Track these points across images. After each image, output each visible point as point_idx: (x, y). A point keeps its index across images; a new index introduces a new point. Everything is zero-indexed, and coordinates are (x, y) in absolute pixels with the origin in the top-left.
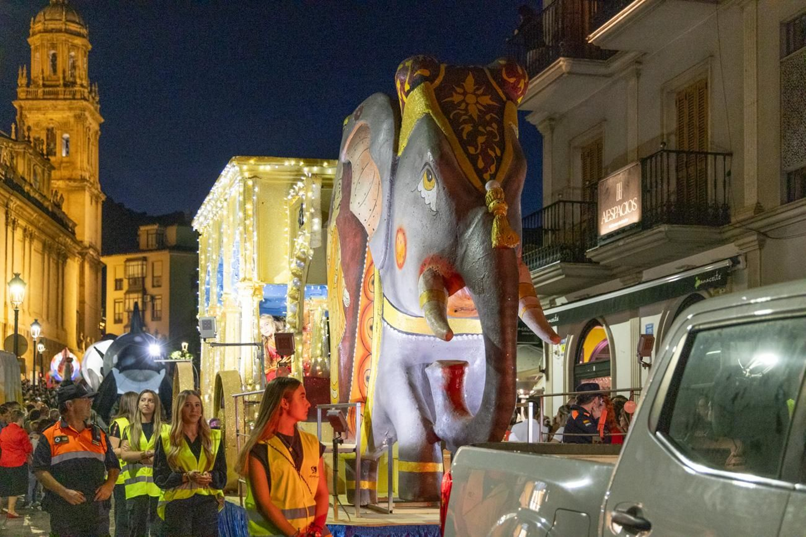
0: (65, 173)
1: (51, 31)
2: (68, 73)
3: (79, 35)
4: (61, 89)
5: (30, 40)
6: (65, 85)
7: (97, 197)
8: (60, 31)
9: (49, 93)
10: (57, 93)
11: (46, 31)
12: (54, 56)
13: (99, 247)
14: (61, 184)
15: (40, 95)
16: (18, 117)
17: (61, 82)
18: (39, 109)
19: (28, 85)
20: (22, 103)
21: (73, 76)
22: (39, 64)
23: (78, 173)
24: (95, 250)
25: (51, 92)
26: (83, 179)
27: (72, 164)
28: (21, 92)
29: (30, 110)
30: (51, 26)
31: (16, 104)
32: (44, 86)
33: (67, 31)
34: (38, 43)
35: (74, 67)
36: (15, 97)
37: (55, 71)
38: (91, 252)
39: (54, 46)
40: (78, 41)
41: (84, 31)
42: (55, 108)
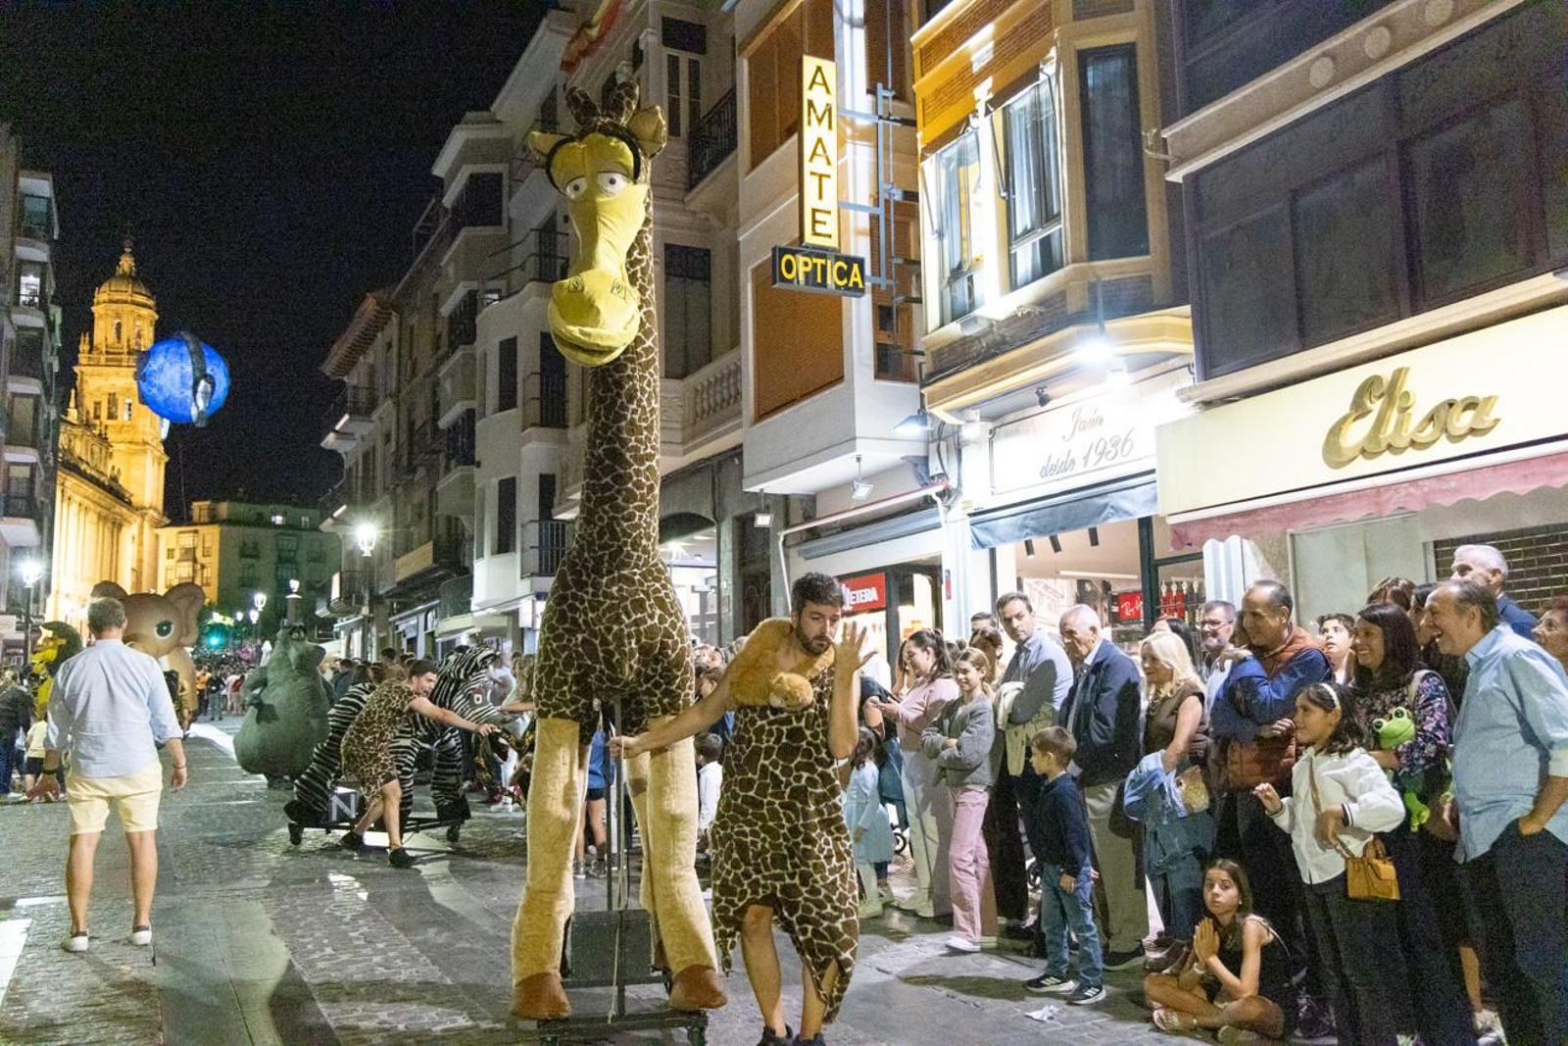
0: (128, 437)
1: (116, 302)
2: (133, 342)
3: (145, 306)
4: (125, 357)
5: (94, 309)
6: (129, 353)
7: (160, 458)
8: (126, 302)
9: (112, 360)
10: (121, 360)
11: (111, 301)
12: (119, 326)
13: (160, 506)
14: (122, 447)
15: (103, 361)
16: (78, 383)
17: (126, 350)
18: (100, 375)
19: (90, 352)
20: (84, 369)
21: (137, 344)
22: (103, 331)
23: (139, 438)
24: (155, 509)
25: (113, 358)
26: (145, 443)
27: (133, 427)
28: (83, 358)
29: (92, 375)
30: (116, 296)
31: (76, 369)
32: (107, 353)
33: (133, 303)
34: (102, 312)
35: (139, 336)
36: (76, 362)
37: (119, 338)
38: (151, 512)
39: (118, 316)
40: (145, 312)
41: (151, 303)
42: (118, 374)
